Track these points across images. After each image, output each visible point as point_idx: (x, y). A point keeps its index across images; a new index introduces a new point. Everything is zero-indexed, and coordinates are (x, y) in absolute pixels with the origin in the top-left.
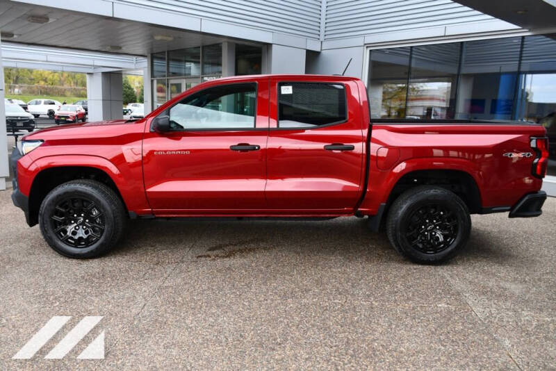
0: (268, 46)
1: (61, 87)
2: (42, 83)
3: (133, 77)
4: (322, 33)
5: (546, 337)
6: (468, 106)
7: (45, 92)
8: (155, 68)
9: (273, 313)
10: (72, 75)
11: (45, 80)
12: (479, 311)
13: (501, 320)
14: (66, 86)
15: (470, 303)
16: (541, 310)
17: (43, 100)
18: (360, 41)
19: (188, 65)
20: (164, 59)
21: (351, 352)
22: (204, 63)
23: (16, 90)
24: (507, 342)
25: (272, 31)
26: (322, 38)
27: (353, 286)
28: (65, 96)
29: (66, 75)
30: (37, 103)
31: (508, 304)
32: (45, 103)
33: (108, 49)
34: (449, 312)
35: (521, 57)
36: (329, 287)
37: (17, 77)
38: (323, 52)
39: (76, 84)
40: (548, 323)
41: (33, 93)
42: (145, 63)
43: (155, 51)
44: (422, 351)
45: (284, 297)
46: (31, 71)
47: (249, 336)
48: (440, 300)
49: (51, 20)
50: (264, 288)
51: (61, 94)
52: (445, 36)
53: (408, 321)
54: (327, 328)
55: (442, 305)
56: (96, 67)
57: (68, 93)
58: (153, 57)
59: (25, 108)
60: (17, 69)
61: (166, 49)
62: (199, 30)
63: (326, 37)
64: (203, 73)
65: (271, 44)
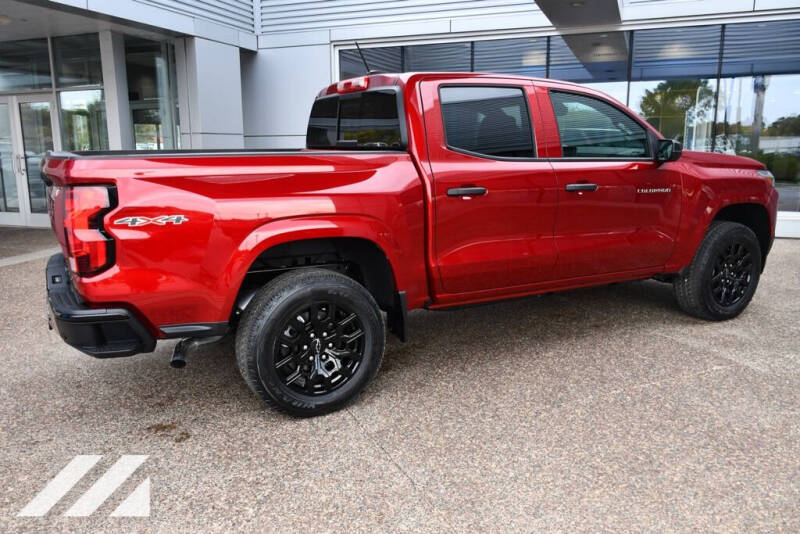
0: (187, 39)
4: (258, 23)
25: (193, 16)
26: (258, 31)
38: (260, 51)
52: (451, 33)
62: (85, 7)
63: (265, 29)
64: (59, 85)
65: (192, 37)
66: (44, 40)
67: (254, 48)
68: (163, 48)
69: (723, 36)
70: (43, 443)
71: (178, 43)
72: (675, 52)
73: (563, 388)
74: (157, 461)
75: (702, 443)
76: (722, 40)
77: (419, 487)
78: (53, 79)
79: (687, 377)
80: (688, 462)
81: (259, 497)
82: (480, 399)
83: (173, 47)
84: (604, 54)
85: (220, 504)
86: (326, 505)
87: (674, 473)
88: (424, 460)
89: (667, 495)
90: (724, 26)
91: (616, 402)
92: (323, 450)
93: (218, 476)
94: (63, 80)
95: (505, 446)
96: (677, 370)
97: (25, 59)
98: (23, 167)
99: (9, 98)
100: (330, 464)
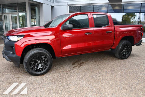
4: (54, 1)
64: (18, 12)
65: (43, 3)
66: (16, 3)
67: (53, 6)
68: (37, 5)
69: (141, 5)
70: (20, 77)
71: (40, 4)
72: (130, 8)
73: (114, 71)
74: (41, 82)
75: (142, 82)
76: (141, 6)
77: (90, 88)
78: (17, 11)
79: (137, 69)
80: (140, 86)
81: (61, 89)
82: (99, 72)
83: (39, 5)
84: (117, 8)
85: (54, 90)
86: (73, 91)
87: (138, 88)
88: (90, 83)
89: (137, 92)
90: (142, 3)
91: (124, 74)
92: (71, 80)
93: (53, 85)
94: (19, 11)
95: (105, 81)
96: (135, 68)
97: (12, 7)
98: (12, 26)
99: (9, 14)
100: (73, 83)
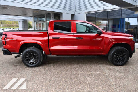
1: (13, 25)
2: (8, 24)
3: (31, 22)
5: (121, 79)
6: (112, 26)
7: (9, 26)
8: (35, 19)
9: (59, 76)
10: (15, 22)
11: (9, 23)
12: (107, 74)
13: (111, 75)
14: (14, 24)
15: (105, 72)
16: (121, 73)
17: (8, 28)
18: (84, 12)
19: (43, 18)
20: (37, 17)
21: (75, 83)
22: (46, 18)
23: (2, 26)
24: (112, 80)
27: (78, 69)
28: (13, 27)
29: (14, 22)
30: (6, 29)
31: (114, 72)
32: (9, 29)
33: (23, 15)
34: (100, 74)
35: (121, 14)
36: (73, 69)
37: (2, 23)
38: (75, 14)
39: (17, 24)
40: (122, 76)
41: (5, 26)
42: (32, 18)
43: (35, 15)
44: (92, 82)
45: (62, 72)
46: (5, 21)
47: (52, 80)
48: (98, 71)
49: (8, 9)
50: (57, 70)
51: (13, 26)
52: (104, 10)
53: (90, 76)
54: (71, 78)
55: (98, 72)
56: (21, 19)
57: (14, 26)
58: (34, 17)
59: (4, 30)
60: (2, 21)
61: (37, 15)
63: (76, 11)
65: (62, 13)
